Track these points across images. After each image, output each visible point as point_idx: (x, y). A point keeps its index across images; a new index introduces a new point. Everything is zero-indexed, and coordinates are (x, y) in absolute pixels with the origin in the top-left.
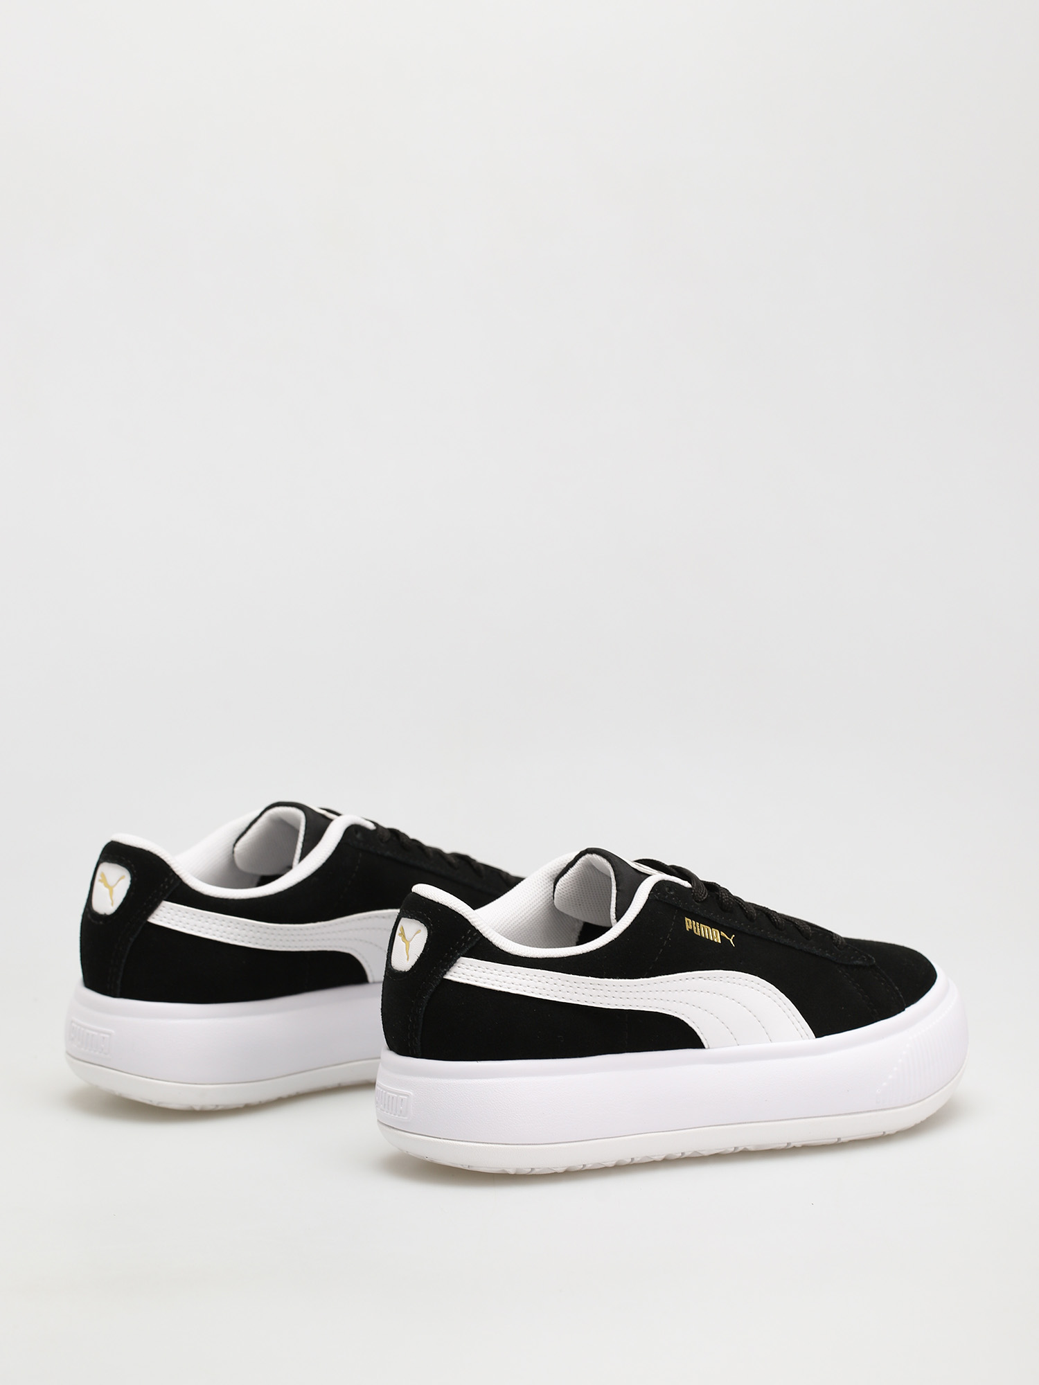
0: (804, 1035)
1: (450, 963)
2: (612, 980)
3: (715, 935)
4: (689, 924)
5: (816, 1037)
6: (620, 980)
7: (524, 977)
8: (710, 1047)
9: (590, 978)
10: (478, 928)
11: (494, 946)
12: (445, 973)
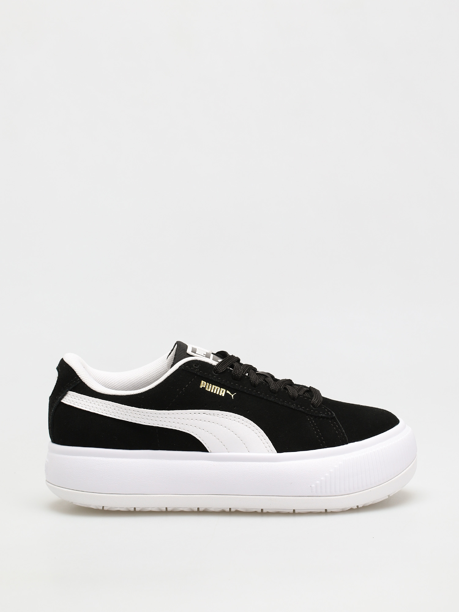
0: (270, 451)
1: (64, 394)
2: (146, 409)
3: (222, 392)
4: (203, 384)
5: (277, 453)
6: (150, 410)
7: (99, 404)
8: (212, 452)
9: (133, 407)
10: (80, 377)
11: (87, 386)
12: (61, 399)
